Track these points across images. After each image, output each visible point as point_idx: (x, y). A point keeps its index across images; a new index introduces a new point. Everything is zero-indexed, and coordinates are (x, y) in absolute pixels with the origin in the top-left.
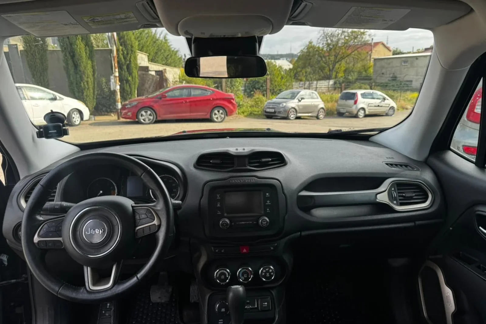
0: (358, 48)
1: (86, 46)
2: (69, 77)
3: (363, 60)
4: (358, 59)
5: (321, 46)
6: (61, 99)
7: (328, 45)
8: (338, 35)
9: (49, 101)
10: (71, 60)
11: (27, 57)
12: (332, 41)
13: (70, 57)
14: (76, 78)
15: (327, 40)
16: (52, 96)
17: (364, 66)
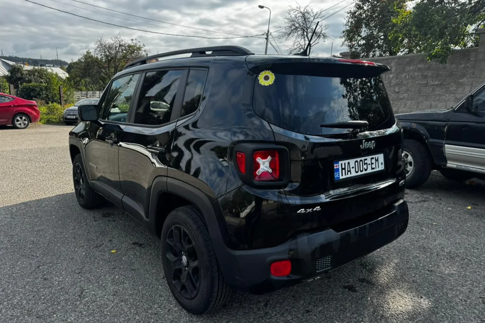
5: (99, 57)
7: (107, 56)
8: (116, 48)
12: (110, 53)
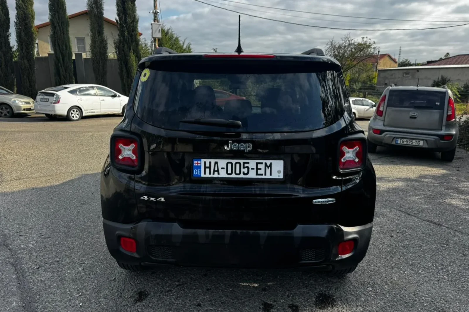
0: (363, 60)
1: (136, 57)
2: (122, 80)
3: (368, 71)
4: (363, 70)
6: (119, 96)
8: (345, 47)
9: (111, 98)
10: (125, 68)
11: (94, 64)
12: (339, 53)
13: (124, 66)
14: (128, 81)
15: (334, 52)
16: (113, 94)
17: (368, 77)
